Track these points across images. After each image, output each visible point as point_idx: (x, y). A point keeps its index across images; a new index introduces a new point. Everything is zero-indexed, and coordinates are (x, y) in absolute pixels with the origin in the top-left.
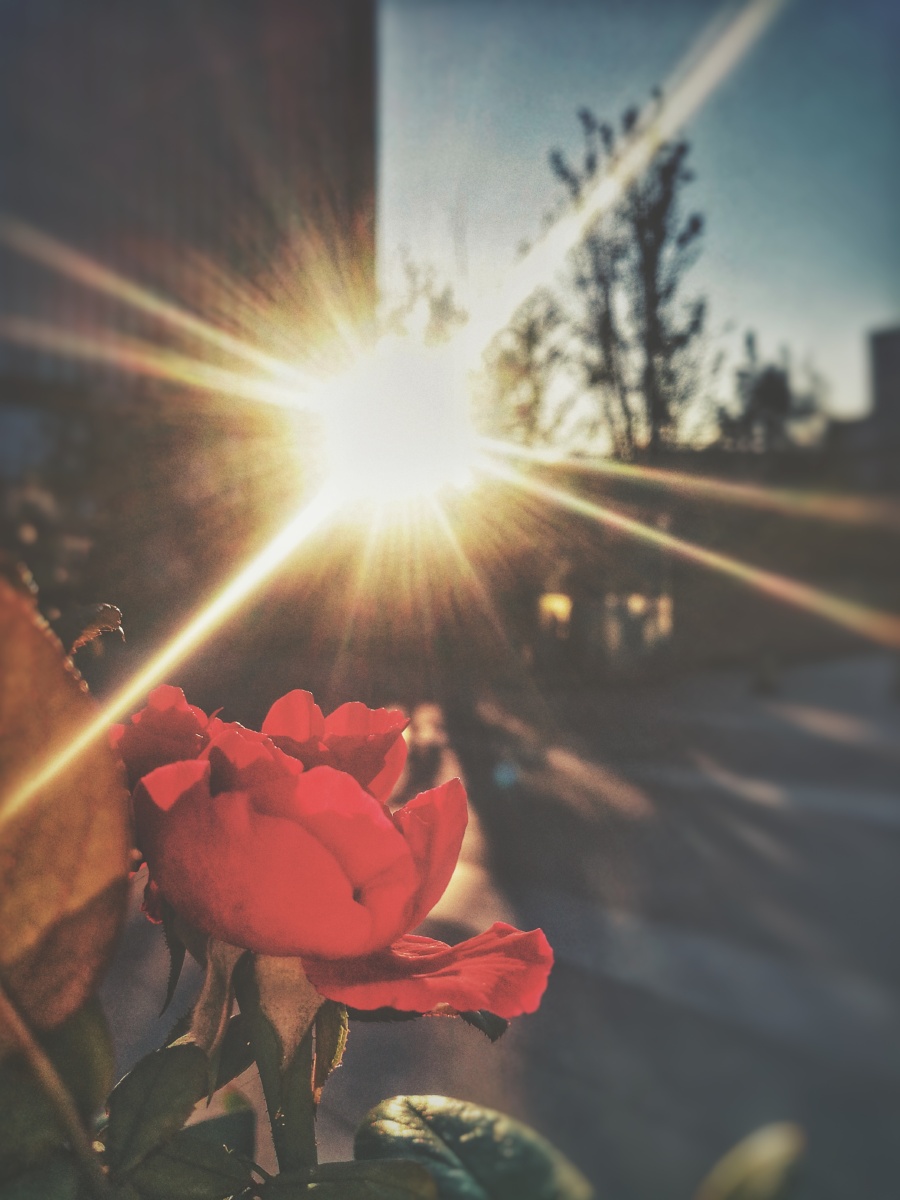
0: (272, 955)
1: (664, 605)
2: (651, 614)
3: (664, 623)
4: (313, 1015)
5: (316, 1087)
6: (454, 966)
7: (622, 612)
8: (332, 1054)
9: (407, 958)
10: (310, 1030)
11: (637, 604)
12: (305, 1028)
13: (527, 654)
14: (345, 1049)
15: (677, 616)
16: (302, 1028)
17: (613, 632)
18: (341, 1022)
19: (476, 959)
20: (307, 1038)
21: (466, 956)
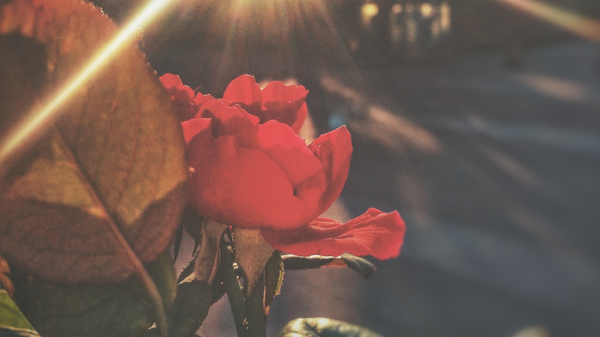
0: (244, 228)
1: (445, 10)
2: (436, 16)
3: (445, 21)
4: (265, 263)
5: (266, 306)
6: (348, 233)
7: (417, 15)
8: (275, 288)
9: (320, 230)
10: (263, 272)
11: (426, 10)
12: (261, 272)
13: (354, 45)
14: (282, 283)
15: (453, 16)
16: (259, 271)
17: (412, 28)
18: (279, 268)
19: (360, 229)
20: (261, 277)
21: (355, 227)
